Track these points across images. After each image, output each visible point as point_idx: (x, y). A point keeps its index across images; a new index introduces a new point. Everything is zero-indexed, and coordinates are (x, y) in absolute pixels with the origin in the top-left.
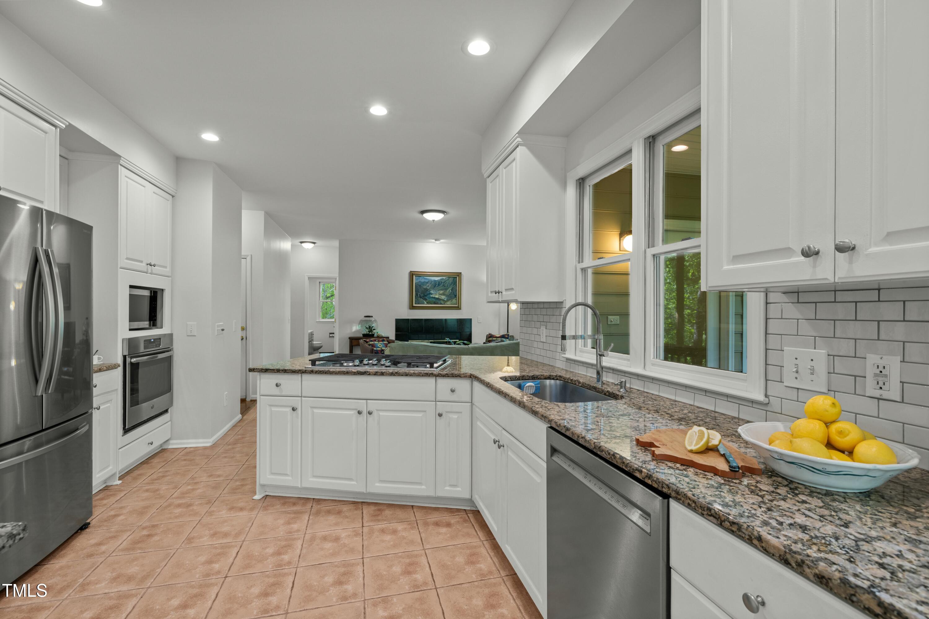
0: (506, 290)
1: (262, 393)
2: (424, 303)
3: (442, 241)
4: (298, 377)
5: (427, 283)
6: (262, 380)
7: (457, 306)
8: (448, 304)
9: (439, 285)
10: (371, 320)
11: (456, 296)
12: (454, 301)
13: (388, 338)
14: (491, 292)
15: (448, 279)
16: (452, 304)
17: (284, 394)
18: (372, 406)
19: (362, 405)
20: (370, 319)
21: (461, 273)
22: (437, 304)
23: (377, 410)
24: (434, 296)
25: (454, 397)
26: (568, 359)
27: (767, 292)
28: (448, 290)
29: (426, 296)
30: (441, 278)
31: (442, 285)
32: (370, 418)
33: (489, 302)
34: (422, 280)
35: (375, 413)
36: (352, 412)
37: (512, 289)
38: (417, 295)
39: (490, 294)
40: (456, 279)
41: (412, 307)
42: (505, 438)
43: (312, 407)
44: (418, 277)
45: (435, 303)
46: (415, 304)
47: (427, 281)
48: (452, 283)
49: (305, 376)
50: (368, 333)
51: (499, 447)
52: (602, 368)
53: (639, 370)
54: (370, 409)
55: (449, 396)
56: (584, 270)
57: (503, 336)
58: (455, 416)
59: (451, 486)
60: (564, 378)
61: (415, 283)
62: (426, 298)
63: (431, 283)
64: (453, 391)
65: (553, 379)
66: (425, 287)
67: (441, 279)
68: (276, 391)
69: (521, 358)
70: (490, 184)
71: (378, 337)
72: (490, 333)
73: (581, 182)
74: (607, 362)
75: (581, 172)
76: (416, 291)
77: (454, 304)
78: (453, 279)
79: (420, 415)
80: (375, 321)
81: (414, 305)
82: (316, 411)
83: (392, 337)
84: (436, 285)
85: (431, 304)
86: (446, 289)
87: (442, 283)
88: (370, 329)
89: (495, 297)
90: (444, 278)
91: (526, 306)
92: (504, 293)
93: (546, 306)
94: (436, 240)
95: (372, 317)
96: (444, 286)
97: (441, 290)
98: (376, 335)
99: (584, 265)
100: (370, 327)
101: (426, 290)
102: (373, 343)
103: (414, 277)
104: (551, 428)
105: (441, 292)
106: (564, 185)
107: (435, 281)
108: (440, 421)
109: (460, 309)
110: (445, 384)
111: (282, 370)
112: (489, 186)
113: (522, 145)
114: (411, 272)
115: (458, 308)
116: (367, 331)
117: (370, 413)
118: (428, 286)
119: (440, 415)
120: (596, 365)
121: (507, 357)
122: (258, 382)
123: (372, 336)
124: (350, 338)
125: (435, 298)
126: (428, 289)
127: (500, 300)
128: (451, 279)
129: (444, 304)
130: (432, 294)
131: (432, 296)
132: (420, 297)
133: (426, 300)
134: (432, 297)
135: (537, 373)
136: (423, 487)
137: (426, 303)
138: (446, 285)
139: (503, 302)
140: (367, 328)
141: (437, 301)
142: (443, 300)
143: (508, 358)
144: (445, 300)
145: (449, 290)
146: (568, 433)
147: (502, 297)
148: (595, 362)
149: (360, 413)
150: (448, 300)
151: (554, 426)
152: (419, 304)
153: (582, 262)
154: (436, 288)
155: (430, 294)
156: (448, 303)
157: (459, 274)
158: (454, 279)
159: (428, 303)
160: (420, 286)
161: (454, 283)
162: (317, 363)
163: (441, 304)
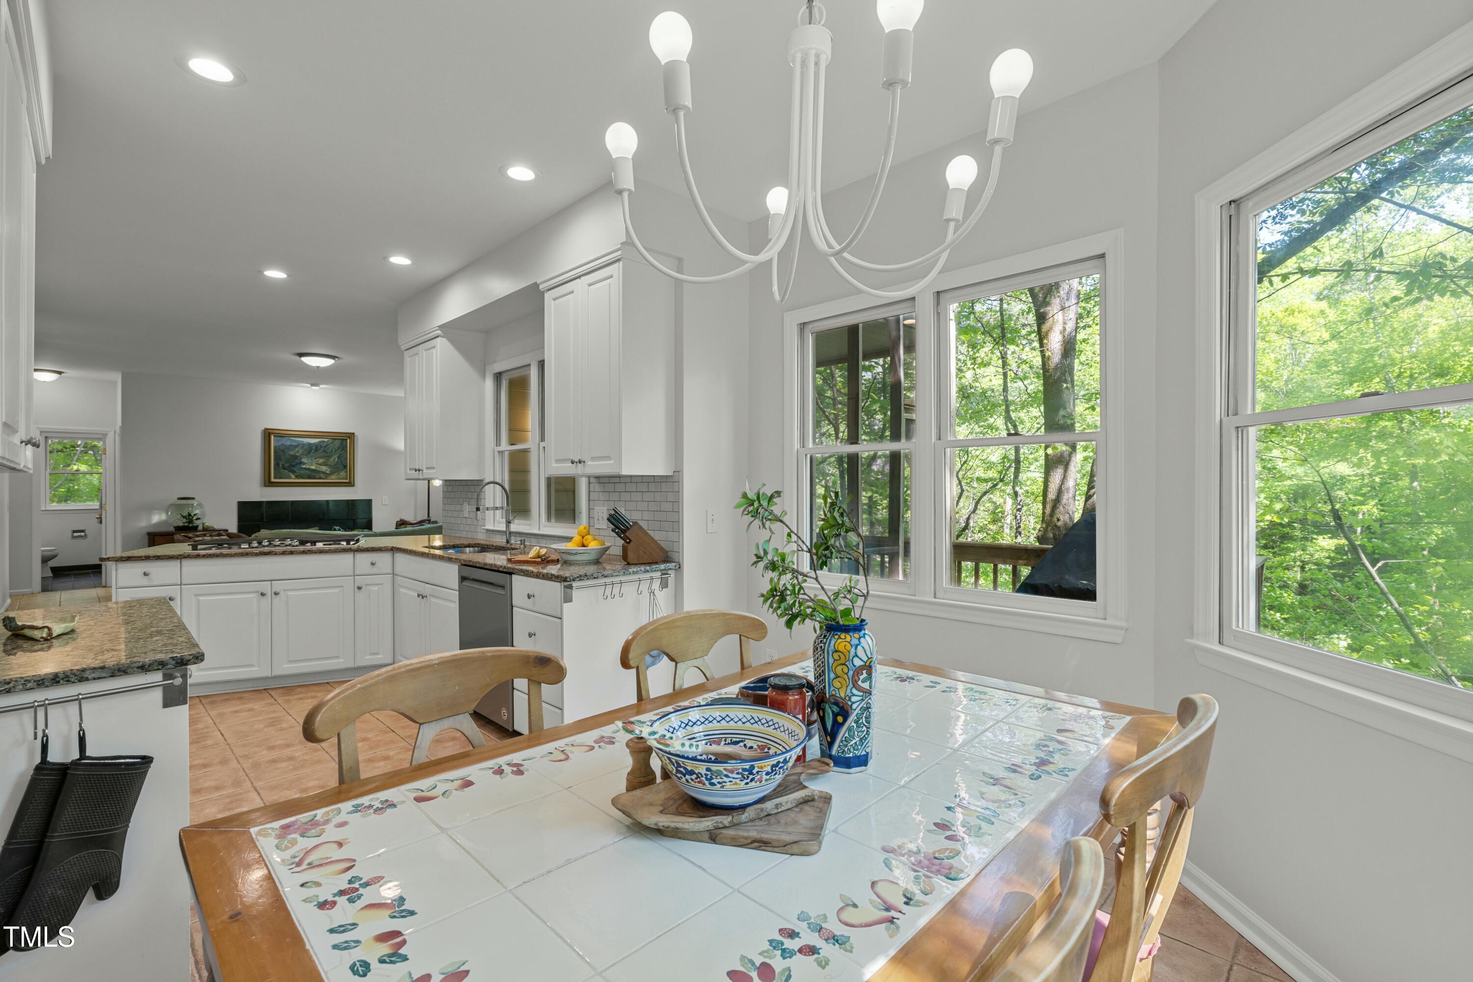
0: (427, 468)
1: (120, 584)
2: (290, 478)
3: (321, 386)
4: (177, 563)
5: (296, 446)
6: (120, 571)
7: (348, 481)
8: (333, 479)
9: (316, 450)
10: (192, 505)
11: (345, 467)
12: (343, 474)
13: (227, 530)
14: (410, 469)
15: (333, 442)
16: (339, 479)
17: (155, 583)
18: (277, 587)
19: (265, 587)
20: (189, 502)
21: (353, 434)
22: (313, 478)
23: (284, 590)
24: (308, 467)
25: (374, 570)
26: (488, 530)
27: (589, 477)
28: (332, 459)
29: (294, 466)
30: (320, 440)
31: (321, 451)
32: (276, 599)
33: (407, 479)
34: (287, 442)
35: (282, 594)
36: (253, 595)
37: (433, 468)
38: (277, 464)
39: (408, 472)
40: (346, 442)
41: (268, 483)
42: (427, 589)
43: (196, 595)
44: (278, 438)
45: (310, 477)
46: (275, 478)
47: (296, 444)
48: (339, 448)
49: (185, 562)
50: (186, 524)
51: (423, 597)
52: (510, 533)
53: (536, 531)
54: (275, 589)
55: (369, 569)
56: (501, 453)
57: (421, 523)
58: (375, 588)
59: (371, 654)
60: (482, 545)
61: (275, 447)
62: (295, 469)
63: (302, 448)
64: (373, 564)
65: (473, 547)
66: (292, 453)
67: (320, 442)
68: (145, 581)
69: (444, 536)
70: (409, 359)
71: (207, 530)
72: (402, 518)
73: (498, 376)
74: (514, 527)
75: (499, 367)
76: (275, 459)
77: (342, 479)
78: (340, 441)
79: (337, 590)
80: (200, 505)
81: (273, 480)
82: (201, 598)
83: (233, 528)
84: (311, 450)
85: (304, 478)
86: (329, 457)
87: (321, 447)
88: (189, 518)
89: (415, 474)
90: (326, 440)
91: (448, 483)
92: (425, 471)
93: (463, 483)
94: (312, 385)
95: (193, 499)
96: (324, 451)
97: (321, 458)
98: (200, 528)
99: (501, 449)
100: (190, 515)
101: (295, 457)
102: (200, 538)
103: (272, 437)
104: (462, 565)
105: (321, 461)
106: (483, 375)
107: (310, 444)
108: (360, 595)
109: (353, 485)
110: (364, 559)
111: (154, 557)
112: (407, 360)
113: (442, 337)
114: (266, 429)
115: (350, 484)
116: (185, 520)
117: (276, 594)
118: (298, 452)
119: (359, 588)
120: (505, 532)
121: (427, 536)
122: (114, 573)
123: (195, 528)
124: (149, 534)
125: (309, 469)
126: (298, 456)
127: (421, 477)
128: (337, 443)
129: (326, 479)
130: (304, 464)
131: (304, 466)
132: (284, 468)
133: (293, 472)
134: (305, 468)
135: (458, 542)
136: (341, 660)
137: (293, 477)
138: (329, 450)
139: (423, 479)
140: (184, 517)
141: (312, 474)
142: (324, 473)
143: (429, 538)
144: (328, 472)
145: (334, 459)
146: (471, 564)
147: (423, 476)
148: (505, 529)
149: (263, 594)
150: (332, 473)
151: (463, 562)
152: (281, 478)
153: (500, 445)
154: (311, 454)
155: (301, 463)
156: (333, 477)
157: (351, 436)
158: (342, 443)
159: (297, 477)
160: (283, 451)
161: (344, 448)
162: (199, 547)
163: (320, 478)
